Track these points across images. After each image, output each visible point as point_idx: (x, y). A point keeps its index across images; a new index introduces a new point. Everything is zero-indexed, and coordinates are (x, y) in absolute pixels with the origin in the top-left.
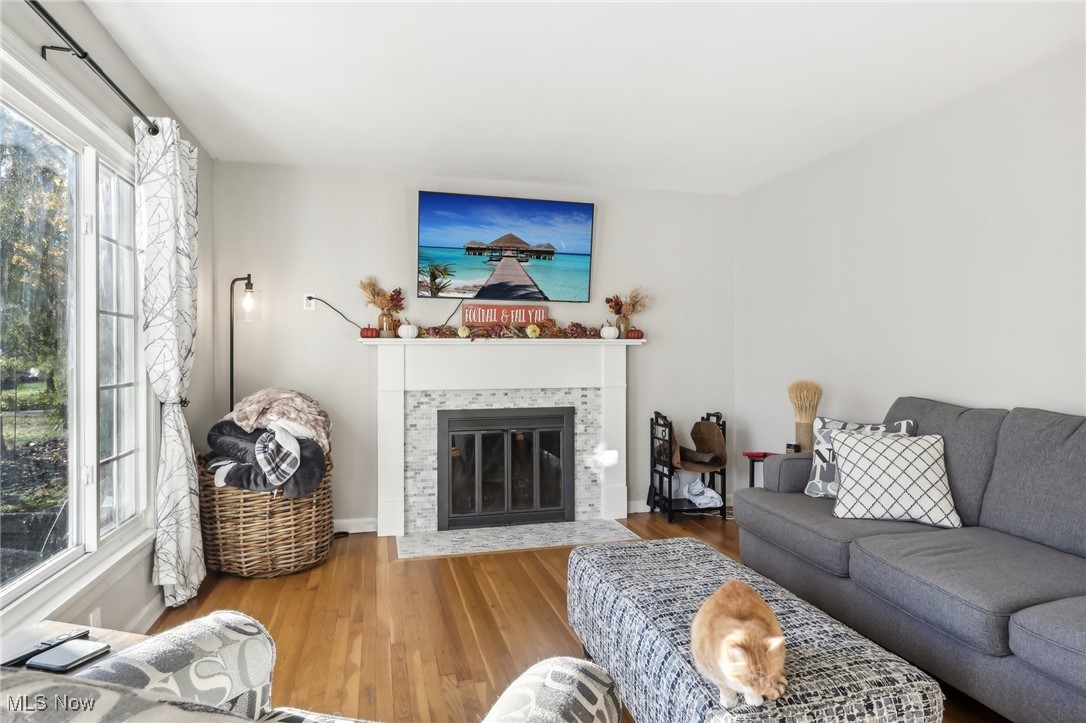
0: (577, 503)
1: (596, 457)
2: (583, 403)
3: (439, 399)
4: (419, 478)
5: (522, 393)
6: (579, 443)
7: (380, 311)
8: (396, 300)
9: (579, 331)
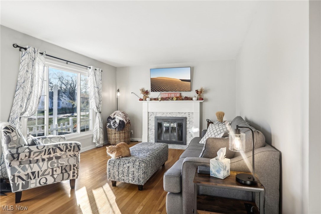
0: (187, 141)
1: (192, 130)
2: (189, 116)
3: (155, 114)
4: (151, 131)
5: (174, 113)
6: (188, 126)
7: (143, 95)
8: (147, 93)
9: (187, 99)
